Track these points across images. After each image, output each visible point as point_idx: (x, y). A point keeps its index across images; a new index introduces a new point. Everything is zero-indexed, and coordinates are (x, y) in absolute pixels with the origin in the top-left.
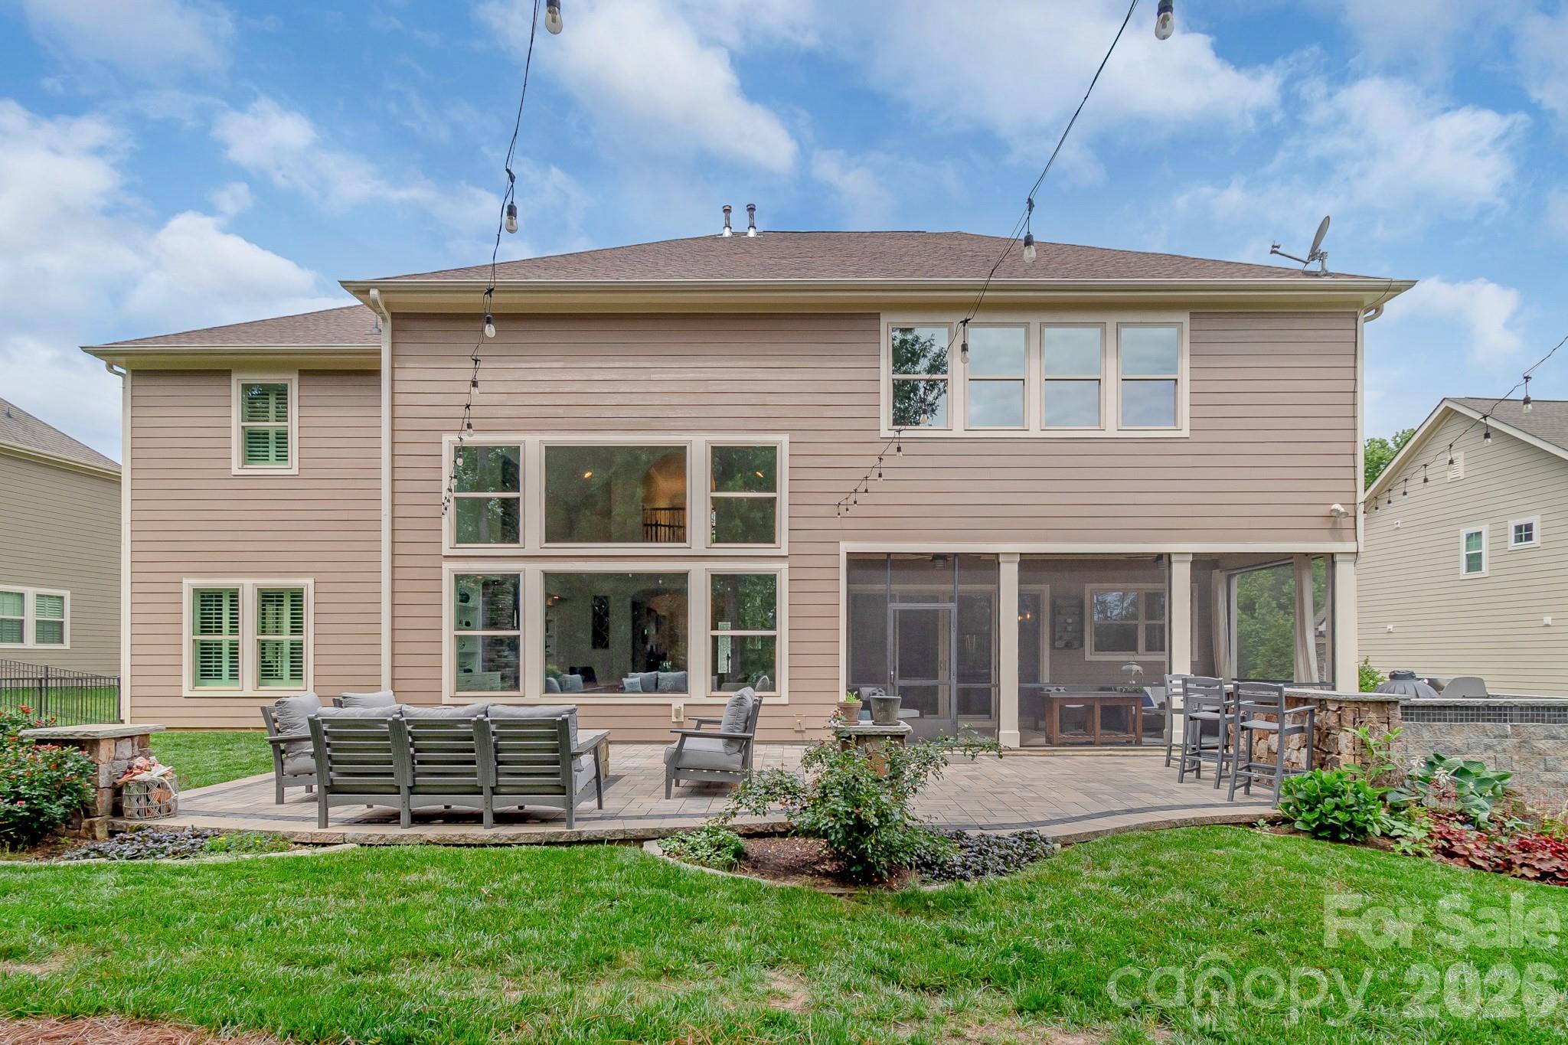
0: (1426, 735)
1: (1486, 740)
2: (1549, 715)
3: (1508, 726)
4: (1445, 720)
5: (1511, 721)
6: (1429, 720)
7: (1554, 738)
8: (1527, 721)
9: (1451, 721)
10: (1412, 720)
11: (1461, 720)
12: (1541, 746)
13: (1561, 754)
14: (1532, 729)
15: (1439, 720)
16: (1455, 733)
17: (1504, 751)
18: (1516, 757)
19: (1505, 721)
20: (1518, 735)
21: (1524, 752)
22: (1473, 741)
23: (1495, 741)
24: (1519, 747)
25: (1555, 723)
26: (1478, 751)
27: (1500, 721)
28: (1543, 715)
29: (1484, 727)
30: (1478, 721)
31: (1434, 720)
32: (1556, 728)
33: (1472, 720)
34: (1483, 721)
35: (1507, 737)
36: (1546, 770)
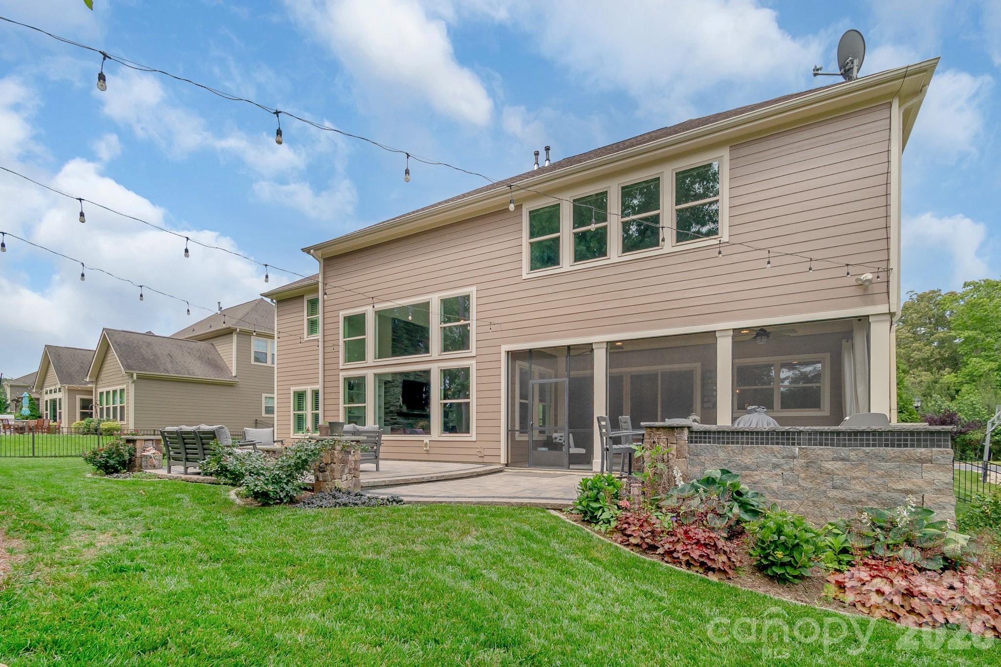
0: (722, 455)
1: (774, 460)
2: (839, 440)
3: (796, 449)
4: (737, 443)
5: (799, 444)
6: (723, 443)
7: (843, 459)
8: (815, 445)
9: (743, 443)
10: (709, 442)
11: (752, 443)
12: (829, 466)
13: (849, 474)
14: (820, 452)
15: (733, 443)
16: (746, 453)
17: (792, 470)
18: (803, 475)
19: (793, 444)
20: (806, 456)
21: (812, 471)
22: (762, 460)
23: (782, 461)
24: (808, 466)
25: (845, 446)
26: (766, 469)
27: (788, 444)
28: (832, 440)
29: (772, 449)
30: (767, 444)
31: (728, 443)
32: (844, 451)
33: (762, 443)
34: (772, 444)
35: (795, 458)
36: (834, 488)
